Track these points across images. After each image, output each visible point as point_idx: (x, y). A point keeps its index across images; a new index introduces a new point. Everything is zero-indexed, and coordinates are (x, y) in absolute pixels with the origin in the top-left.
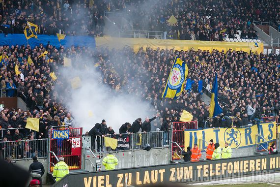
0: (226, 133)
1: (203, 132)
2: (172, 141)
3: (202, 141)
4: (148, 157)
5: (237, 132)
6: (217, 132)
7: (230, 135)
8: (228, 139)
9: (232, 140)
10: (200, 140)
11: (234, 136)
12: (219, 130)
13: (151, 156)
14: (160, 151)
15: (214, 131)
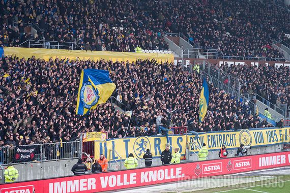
0: (136, 143)
1: (113, 142)
2: (81, 152)
3: (112, 152)
4: (57, 168)
5: (147, 142)
6: (126, 142)
7: (140, 145)
8: (138, 149)
9: (141, 151)
10: (110, 150)
11: (144, 146)
12: (129, 140)
13: (61, 167)
14: (69, 162)
15: (124, 141)
